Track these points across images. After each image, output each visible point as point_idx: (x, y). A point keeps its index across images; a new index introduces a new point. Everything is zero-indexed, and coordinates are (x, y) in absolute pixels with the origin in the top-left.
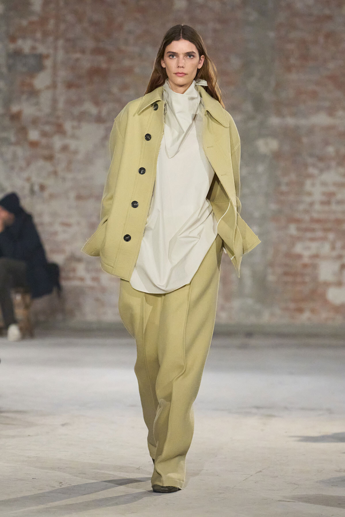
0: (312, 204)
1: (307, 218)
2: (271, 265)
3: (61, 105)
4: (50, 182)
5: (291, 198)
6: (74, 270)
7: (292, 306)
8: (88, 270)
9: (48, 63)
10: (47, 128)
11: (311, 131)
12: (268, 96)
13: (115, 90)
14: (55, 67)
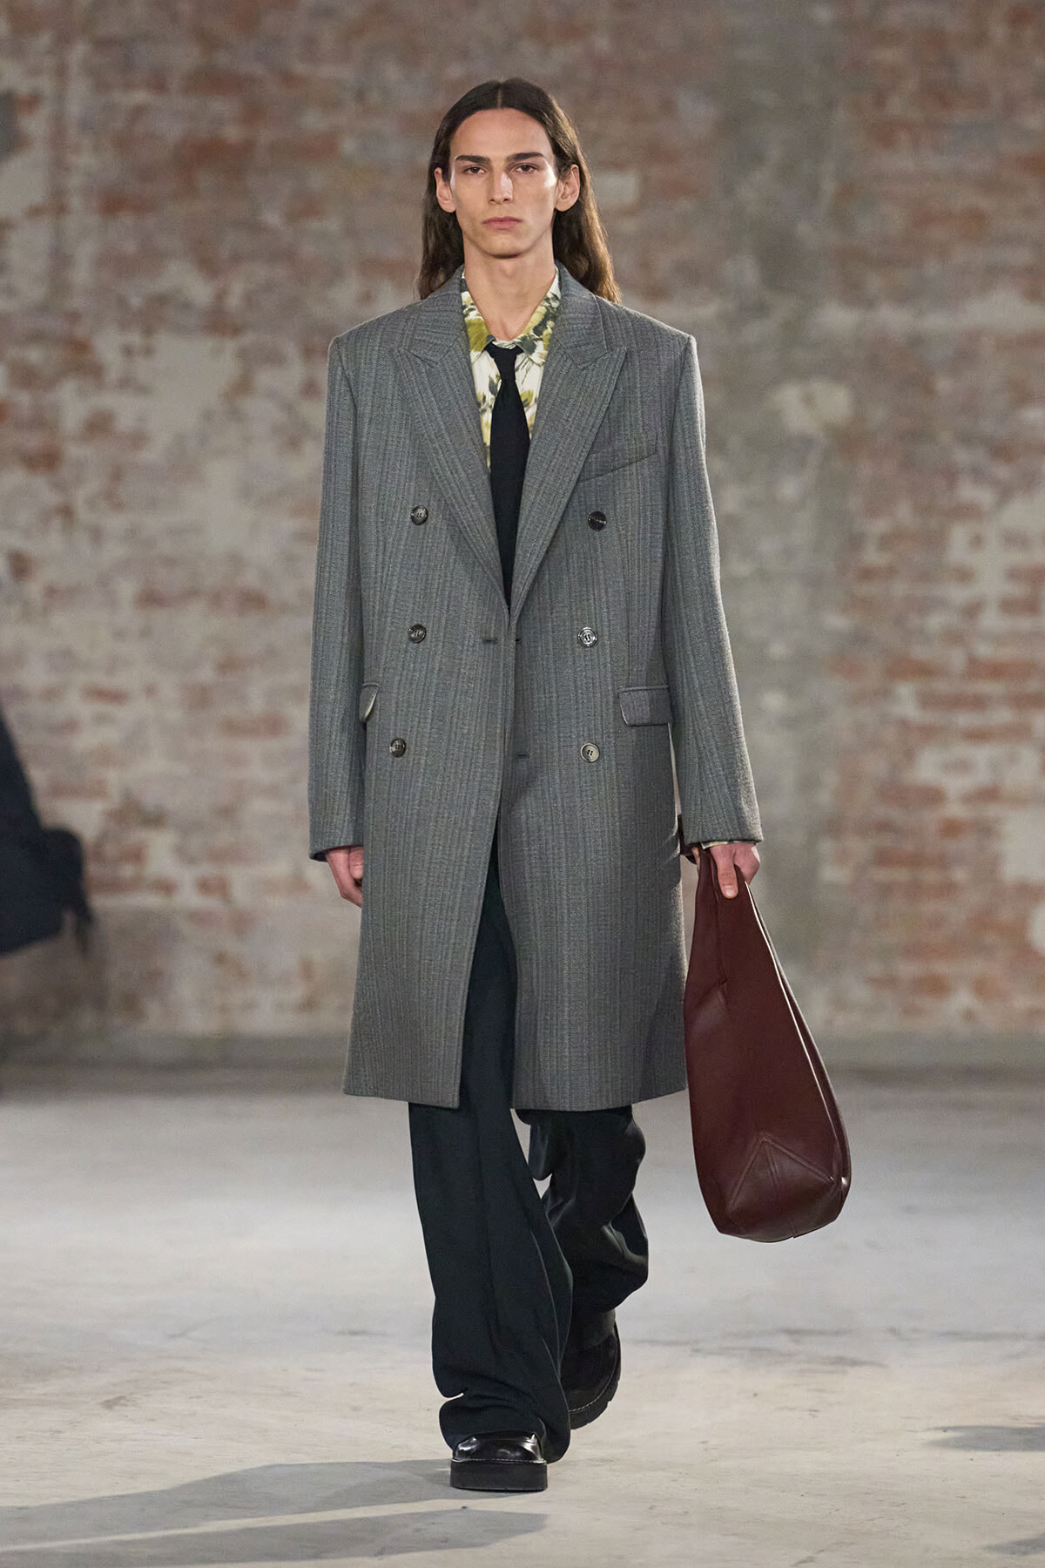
0: (972, 610)
1: (956, 659)
2: (834, 827)
3: (81, 275)
4: (49, 545)
5: (900, 589)
6: (137, 855)
7: (908, 969)
8: (183, 855)
9: (35, 125)
10: (34, 355)
11: (966, 353)
12: (810, 233)
13: (272, 218)
14: (58, 139)
